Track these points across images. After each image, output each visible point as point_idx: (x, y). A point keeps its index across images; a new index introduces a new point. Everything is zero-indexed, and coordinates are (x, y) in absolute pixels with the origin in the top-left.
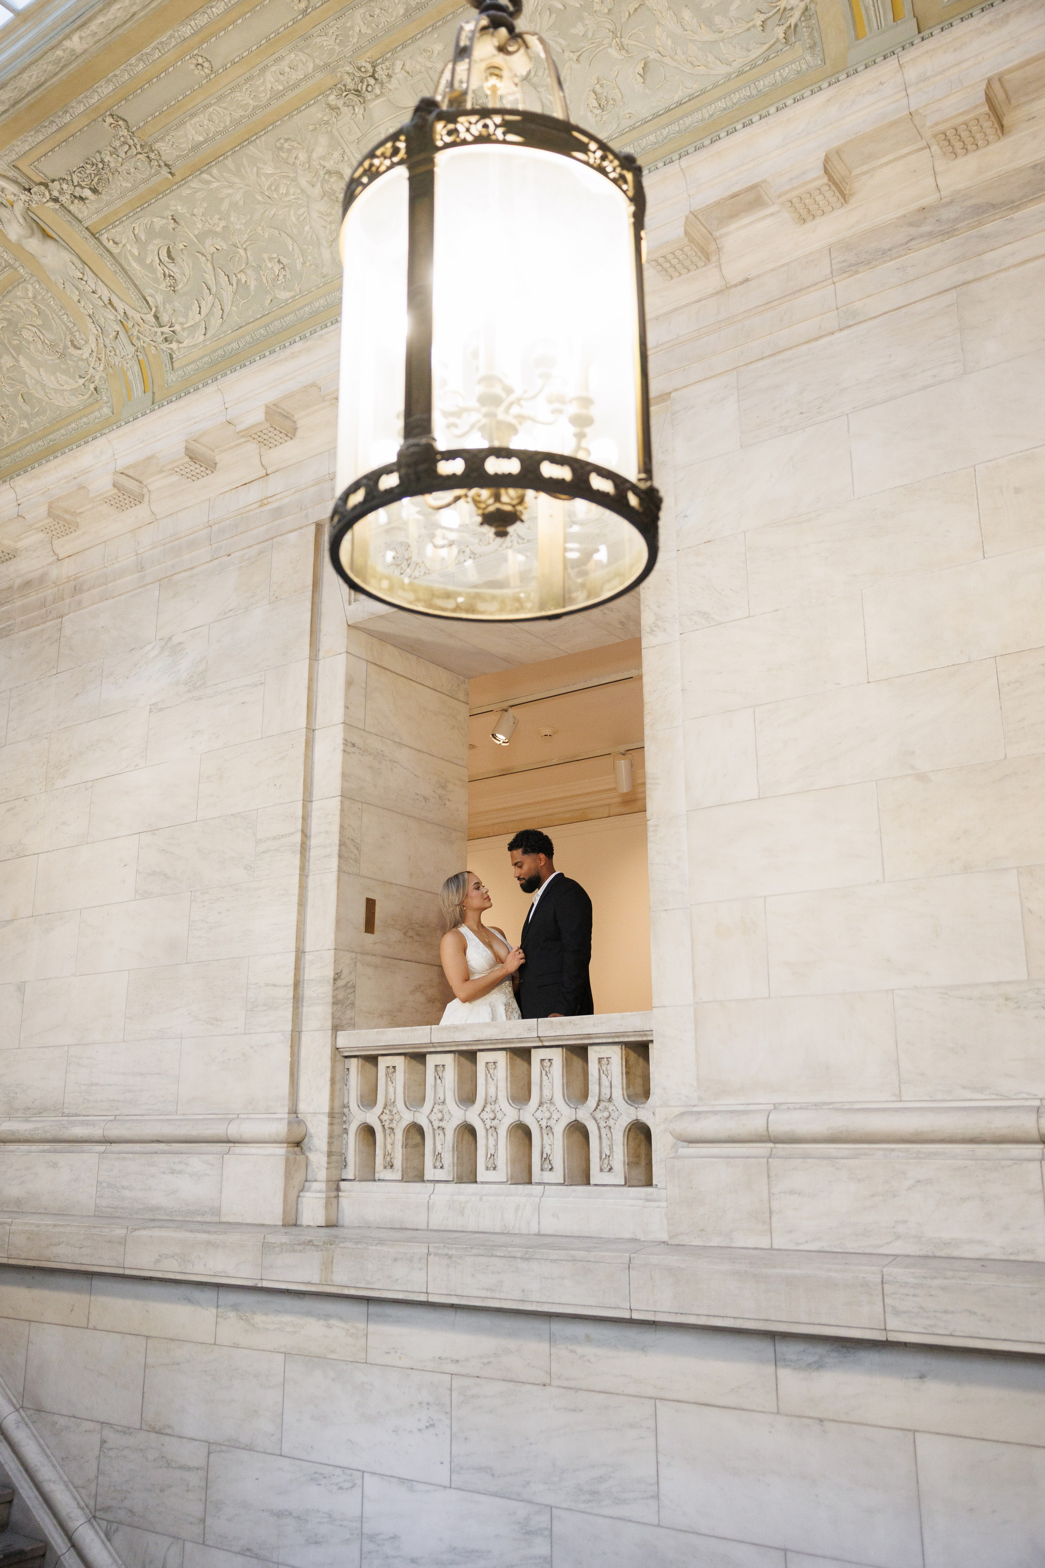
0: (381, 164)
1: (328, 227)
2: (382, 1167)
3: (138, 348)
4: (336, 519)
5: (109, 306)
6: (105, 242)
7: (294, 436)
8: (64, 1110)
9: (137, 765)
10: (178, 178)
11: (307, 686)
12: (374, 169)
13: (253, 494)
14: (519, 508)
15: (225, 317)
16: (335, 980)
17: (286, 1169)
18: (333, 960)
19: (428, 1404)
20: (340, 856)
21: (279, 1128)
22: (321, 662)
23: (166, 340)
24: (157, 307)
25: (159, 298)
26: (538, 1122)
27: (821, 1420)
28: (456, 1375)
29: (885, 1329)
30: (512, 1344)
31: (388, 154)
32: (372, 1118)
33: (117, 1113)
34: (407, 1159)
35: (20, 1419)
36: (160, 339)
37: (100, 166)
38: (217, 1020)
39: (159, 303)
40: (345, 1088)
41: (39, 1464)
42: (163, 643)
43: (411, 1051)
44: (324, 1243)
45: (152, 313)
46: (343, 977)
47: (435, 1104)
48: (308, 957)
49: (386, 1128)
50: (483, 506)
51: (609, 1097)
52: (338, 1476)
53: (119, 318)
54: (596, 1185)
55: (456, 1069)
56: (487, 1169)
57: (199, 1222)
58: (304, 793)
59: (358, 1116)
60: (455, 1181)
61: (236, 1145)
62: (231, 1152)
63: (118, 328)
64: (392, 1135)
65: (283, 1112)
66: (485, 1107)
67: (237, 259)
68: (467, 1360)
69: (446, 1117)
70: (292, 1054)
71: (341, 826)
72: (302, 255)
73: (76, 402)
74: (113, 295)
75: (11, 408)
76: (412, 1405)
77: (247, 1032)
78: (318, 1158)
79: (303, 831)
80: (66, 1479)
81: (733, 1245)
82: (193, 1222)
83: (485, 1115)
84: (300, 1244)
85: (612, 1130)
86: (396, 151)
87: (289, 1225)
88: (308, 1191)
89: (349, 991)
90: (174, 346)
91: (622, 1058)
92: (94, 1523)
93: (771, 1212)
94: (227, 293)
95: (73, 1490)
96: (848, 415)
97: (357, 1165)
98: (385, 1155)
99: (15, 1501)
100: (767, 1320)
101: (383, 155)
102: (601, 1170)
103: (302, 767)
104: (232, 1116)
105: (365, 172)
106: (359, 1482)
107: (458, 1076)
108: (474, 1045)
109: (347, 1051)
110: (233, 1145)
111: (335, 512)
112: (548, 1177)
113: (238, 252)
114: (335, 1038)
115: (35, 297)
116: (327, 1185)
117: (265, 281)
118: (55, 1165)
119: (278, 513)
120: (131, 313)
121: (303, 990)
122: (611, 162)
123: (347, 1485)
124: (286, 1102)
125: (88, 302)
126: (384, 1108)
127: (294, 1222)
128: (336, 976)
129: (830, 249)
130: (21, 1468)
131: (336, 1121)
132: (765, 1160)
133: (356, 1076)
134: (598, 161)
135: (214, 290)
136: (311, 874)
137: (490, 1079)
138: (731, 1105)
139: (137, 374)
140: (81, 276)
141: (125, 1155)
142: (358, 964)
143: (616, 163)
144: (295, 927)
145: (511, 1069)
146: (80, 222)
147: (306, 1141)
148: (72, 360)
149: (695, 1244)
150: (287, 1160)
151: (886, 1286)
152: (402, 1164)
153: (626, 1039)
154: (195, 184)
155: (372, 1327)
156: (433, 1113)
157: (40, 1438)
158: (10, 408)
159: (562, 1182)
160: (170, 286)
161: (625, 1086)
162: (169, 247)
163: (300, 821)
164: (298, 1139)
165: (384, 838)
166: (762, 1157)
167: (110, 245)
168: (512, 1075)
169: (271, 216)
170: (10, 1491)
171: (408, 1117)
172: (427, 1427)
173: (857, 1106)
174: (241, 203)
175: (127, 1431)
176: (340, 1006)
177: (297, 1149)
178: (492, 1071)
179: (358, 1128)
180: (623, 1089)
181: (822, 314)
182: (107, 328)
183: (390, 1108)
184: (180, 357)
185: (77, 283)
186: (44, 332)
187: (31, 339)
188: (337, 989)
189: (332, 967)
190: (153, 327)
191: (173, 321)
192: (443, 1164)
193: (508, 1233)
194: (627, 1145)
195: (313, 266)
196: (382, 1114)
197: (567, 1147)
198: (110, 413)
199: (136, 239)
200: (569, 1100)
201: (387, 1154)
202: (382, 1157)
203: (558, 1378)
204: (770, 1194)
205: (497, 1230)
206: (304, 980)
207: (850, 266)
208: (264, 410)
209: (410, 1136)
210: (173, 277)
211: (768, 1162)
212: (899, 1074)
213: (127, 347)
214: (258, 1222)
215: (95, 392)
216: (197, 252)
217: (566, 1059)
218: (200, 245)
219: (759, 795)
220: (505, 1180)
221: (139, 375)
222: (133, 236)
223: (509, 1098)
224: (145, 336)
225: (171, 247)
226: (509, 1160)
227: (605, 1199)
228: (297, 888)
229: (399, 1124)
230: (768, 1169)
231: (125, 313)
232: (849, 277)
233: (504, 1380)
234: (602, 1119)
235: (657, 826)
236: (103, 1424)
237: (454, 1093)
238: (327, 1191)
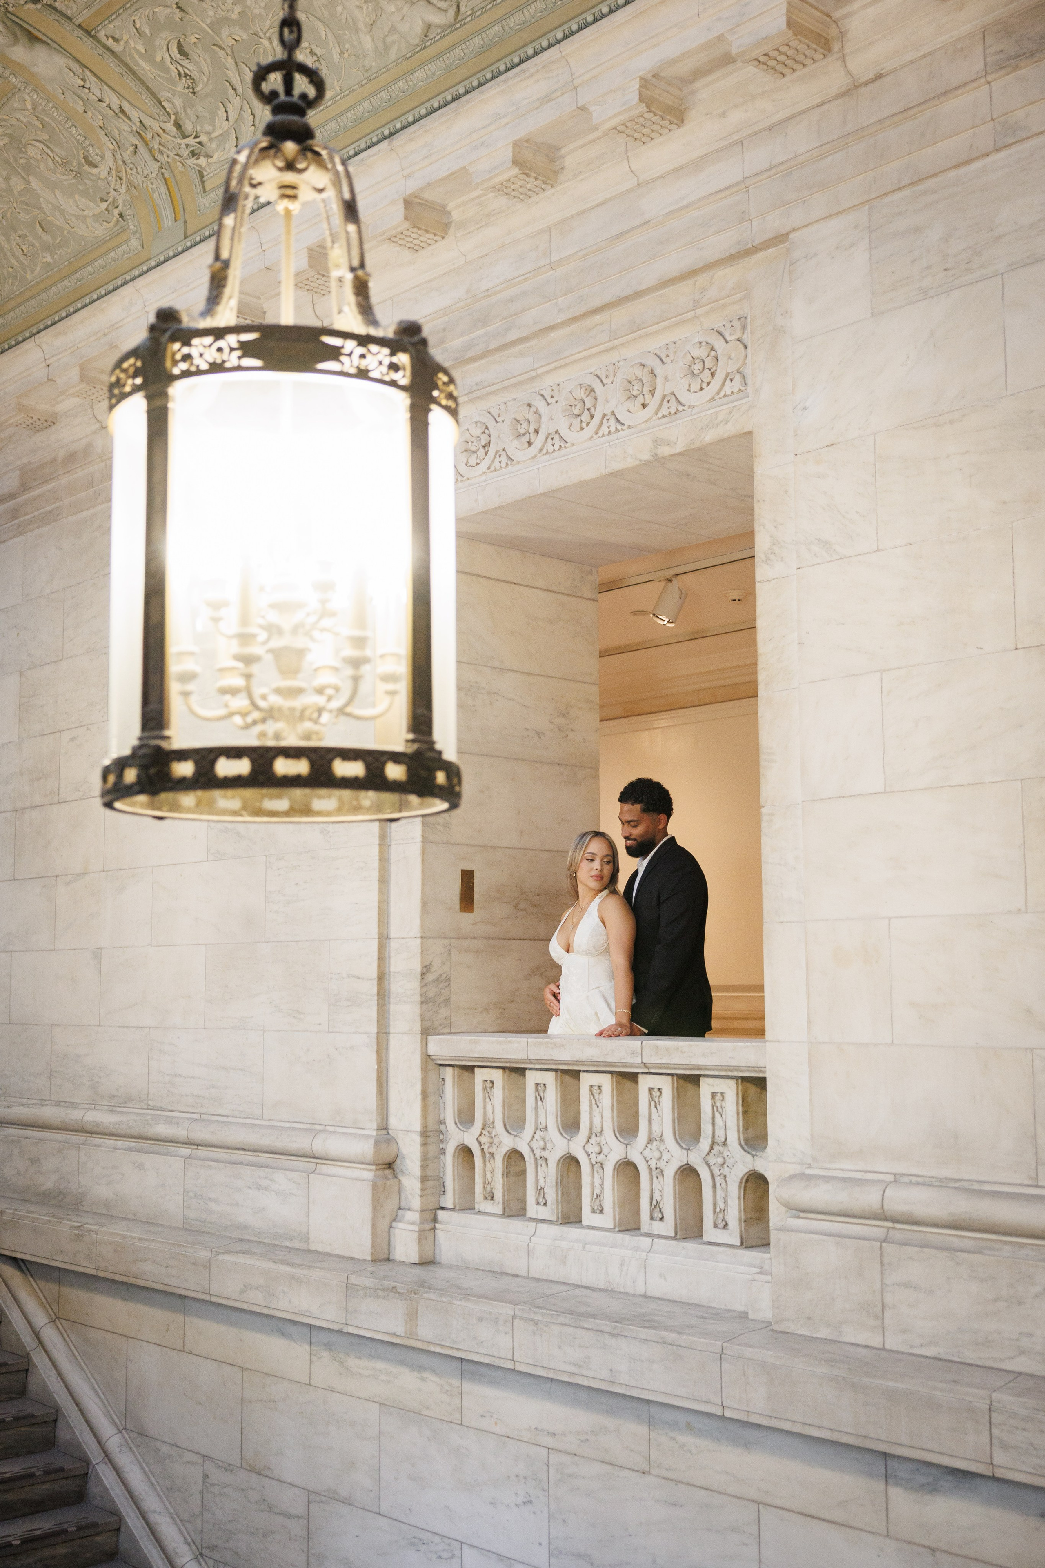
1: (365, 7)
2: (482, 1198)
3: (162, 164)
5: (121, 115)
6: (104, 40)
8: (150, 1102)
15: (257, 123)
16: (423, 974)
17: (373, 1197)
18: (420, 951)
19: (525, 1478)
20: (425, 823)
21: (365, 1148)
23: (193, 154)
24: (176, 114)
25: (178, 102)
26: (647, 1162)
27: (933, 1550)
28: (553, 1449)
29: (992, 1464)
30: (610, 1422)
32: (470, 1139)
33: (203, 1111)
34: (507, 1191)
35: (123, 1442)
36: (186, 153)
38: (299, 1012)
39: (179, 108)
40: (441, 1101)
41: (143, 1493)
43: (508, 1065)
44: (408, 1291)
45: (172, 122)
46: (433, 969)
47: (537, 1129)
48: (393, 945)
49: (486, 1151)
51: (723, 1140)
52: (437, 1544)
53: (135, 128)
54: (710, 1243)
55: (559, 1089)
56: (594, 1211)
57: (288, 1247)
59: (456, 1136)
60: (560, 1222)
61: (322, 1162)
62: (317, 1170)
63: (135, 140)
64: (492, 1161)
65: (371, 1128)
66: (590, 1138)
67: (262, 51)
68: (564, 1434)
69: (549, 1146)
70: (379, 1060)
72: (338, 43)
73: (101, 230)
74: (123, 101)
75: (30, 239)
76: (509, 1477)
77: (330, 1030)
78: (411, 1183)
80: (172, 1511)
81: (843, 1339)
82: (281, 1246)
83: (589, 1148)
84: (383, 1290)
85: (727, 1179)
87: (380, 1260)
88: (400, 1221)
89: (442, 985)
90: (202, 161)
91: (738, 1094)
92: (202, 1561)
93: (883, 1307)
95: (180, 1523)
96: (1002, 274)
97: (457, 1192)
98: (484, 1183)
99: (123, 1530)
100: (866, 1437)
102: (715, 1226)
104: (318, 1127)
106: (457, 1553)
107: (561, 1098)
108: (575, 1065)
109: (439, 1059)
110: (318, 1161)
112: (659, 1228)
113: (261, 43)
114: (425, 1044)
115: (35, 108)
116: (421, 1215)
118: (141, 1167)
120: (148, 121)
121: (389, 984)
123: (445, 1555)
124: (374, 1116)
125: (96, 113)
126: (483, 1129)
127: (386, 1256)
128: (425, 970)
129: (984, 32)
130: (127, 1495)
131: (430, 1140)
132: (879, 1244)
133: (451, 1089)
135: (240, 91)
136: (393, 843)
137: (594, 1106)
138: (849, 1170)
139: (164, 197)
140: (82, 83)
141: (211, 1162)
142: (454, 953)
144: (376, 910)
145: (618, 1094)
146: (70, 19)
147: (398, 1162)
148: (90, 180)
149: (802, 1333)
150: (375, 1186)
151: (994, 1415)
152: (504, 1196)
153: (741, 1074)
155: (467, 1386)
156: (535, 1140)
157: (144, 1465)
158: (28, 238)
159: (673, 1234)
160: (188, 88)
161: (741, 1129)
162: (179, 41)
164: (389, 1160)
165: (482, 792)
166: (876, 1239)
167: (110, 42)
168: (619, 1102)
170: (116, 1518)
171: (507, 1142)
172: (524, 1503)
173: (987, 1187)
175: (227, 1468)
176: (430, 1004)
177: (388, 1172)
178: (596, 1096)
179: (455, 1149)
180: (738, 1131)
181: (972, 128)
182: (123, 141)
183: (488, 1129)
184: (211, 175)
185: (79, 91)
186: (52, 147)
187: (39, 157)
189: (419, 959)
190: (176, 138)
191: (198, 129)
192: (546, 1201)
193: (612, 1291)
194: (744, 1198)
195: (353, 57)
196: (480, 1135)
197: (679, 1193)
198: (139, 247)
199: (139, 34)
200: (681, 1138)
201: (487, 1183)
202: (482, 1186)
203: (658, 1466)
204: (883, 1285)
205: (601, 1286)
206: (390, 972)
207: (1008, 60)
208: (306, 254)
209: (513, 1163)
210: (190, 76)
211: (881, 1246)
212: (1036, 1153)
213: (149, 163)
214: (347, 1254)
215: (120, 219)
216: (214, 45)
217: (677, 1089)
218: (216, 37)
219: (885, 788)
220: (612, 1227)
221: (167, 198)
222: (136, 31)
223: (616, 1130)
224: (168, 149)
225: (181, 40)
226: (616, 1202)
227: (716, 1262)
228: (377, 861)
229: (498, 1149)
230: (882, 1255)
231: (141, 122)
232: (1008, 74)
233: (602, 1462)
234: (717, 1165)
235: (772, 815)
236: (205, 1458)
237: (557, 1118)
238: (421, 1223)
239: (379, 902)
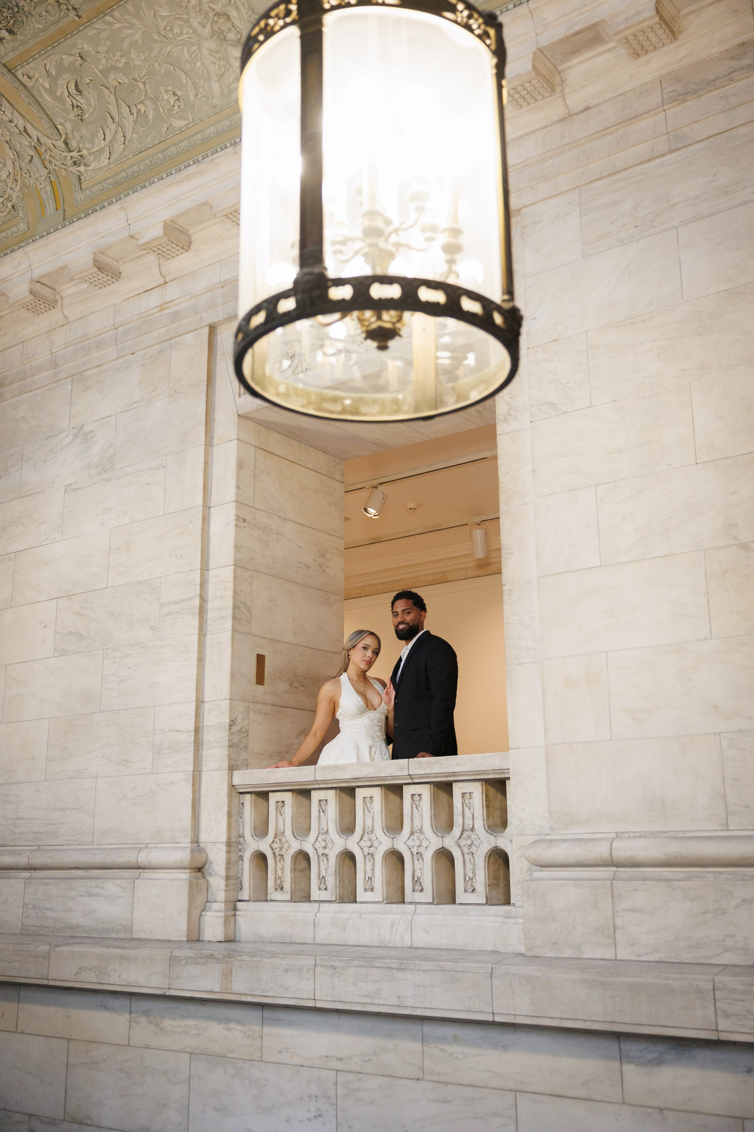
0: (275, 24)
1: (217, 63)
2: (273, 889)
3: (50, 170)
4: (240, 336)
5: (24, 134)
6: (20, 77)
7: (189, 249)
9: (54, 539)
10: (84, 20)
11: (203, 469)
12: (269, 28)
13: (153, 300)
14: (398, 325)
15: (126, 143)
16: (230, 726)
17: (189, 891)
18: (229, 709)
19: (316, 1097)
20: (234, 618)
21: (183, 856)
22: (215, 448)
23: (75, 163)
24: (66, 134)
25: (69, 126)
26: (410, 849)
27: (661, 1110)
28: (341, 1071)
29: (717, 1030)
30: (389, 1044)
31: (282, 15)
32: (264, 846)
33: (40, 843)
34: (295, 882)
36: (70, 162)
37: (16, 9)
38: (127, 761)
39: (68, 130)
40: (240, 820)
42: (76, 431)
43: (298, 787)
44: (224, 956)
45: (63, 140)
46: (237, 723)
47: (319, 834)
48: (207, 706)
49: (277, 854)
50: (366, 323)
51: (471, 827)
53: (33, 144)
54: (461, 904)
55: (338, 803)
56: (366, 890)
57: (114, 938)
58: (201, 563)
59: (252, 845)
60: (338, 901)
61: (146, 871)
62: (141, 877)
63: (32, 152)
64: (282, 861)
65: (186, 842)
66: (363, 836)
67: (137, 91)
68: (350, 1058)
69: (329, 845)
70: (194, 791)
71: (235, 592)
72: (195, 88)
74: (27, 123)
76: (302, 1098)
77: (154, 771)
78: (217, 882)
79: (201, 596)
81: (582, 957)
82: (109, 939)
83: (363, 844)
84: (203, 958)
85: (475, 856)
86: (288, 13)
87: (193, 941)
88: (209, 910)
89: (243, 735)
90: (82, 168)
91: (482, 793)
93: (615, 928)
94: (129, 122)
96: (677, 227)
97: (252, 887)
98: (275, 879)
100: (612, 1022)
101: (277, 16)
102: (466, 891)
103: (199, 540)
104: (141, 846)
105: (261, 31)
107: (339, 809)
108: (353, 782)
109: (242, 788)
110: (142, 871)
111: (239, 330)
112: (419, 897)
113: (138, 85)
114: (231, 776)
116: (225, 905)
117: (162, 111)
119: (175, 316)
120: (43, 139)
121: (202, 735)
122: (476, 20)
124: (189, 833)
125: (6, 130)
126: (275, 838)
127: (197, 938)
128: (232, 723)
129: (661, 80)
131: (232, 849)
132: (610, 882)
133: (250, 811)
134: (465, 20)
135: (117, 119)
136: (208, 633)
137: (367, 812)
138: (579, 834)
139: (49, 193)
141: (48, 880)
142: (251, 713)
143: (481, 20)
144: (196, 680)
145: (386, 803)
147: (207, 866)
149: (549, 955)
150: (191, 884)
151: (717, 993)
152: (291, 886)
153: (486, 777)
154: (99, 25)
155: (266, 1030)
156: (317, 842)
159: (431, 901)
160: (78, 116)
161: (485, 818)
162: (77, 81)
163: (199, 587)
164: (199, 866)
165: (271, 601)
166: (607, 880)
167: (25, 79)
168: (386, 808)
169: (166, 53)
171: (295, 846)
172: (315, 1117)
173: (690, 835)
174: (140, 42)
175: (52, 1122)
176: (235, 748)
177: (199, 874)
178: (368, 805)
179: (252, 855)
180: (483, 819)
181: (654, 138)
182: (22, 153)
183: (279, 837)
184: (87, 178)
188: (232, 734)
189: (228, 715)
190: (63, 152)
191: (81, 147)
192: (326, 887)
193: (384, 947)
194: (488, 869)
195: (204, 98)
196: (273, 843)
197: (435, 871)
198: (26, 228)
199: (48, 74)
200: (437, 830)
201: (277, 877)
202: (273, 880)
203: (430, 1073)
204: (614, 912)
205: (375, 944)
206: (203, 726)
207: (679, 95)
208: (162, 226)
209: (298, 862)
210: (81, 107)
211: (612, 883)
212: (726, 806)
213: (40, 170)
214: (165, 938)
215: (12, 210)
216: (102, 85)
217: (434, 794)
218: (104, 79)
219: (601, 562)
220: (381, 900)
221: (51, 195)
222: (45, 72)
223: (384, 828)
224: (56, 160)
225: (78, 81)
226: (384, 882)
227: (469, 916)
228: (197, 646)
229: (288, 851)
230: (612, 890)
231: (38, 139)
232: (678, 105)
233: (382, 1075)
234: (466, 846)
235: (511, 590)
236: (32, 1116)
237: (336, 824)
238: (225, 911)
239: (197, 675)
